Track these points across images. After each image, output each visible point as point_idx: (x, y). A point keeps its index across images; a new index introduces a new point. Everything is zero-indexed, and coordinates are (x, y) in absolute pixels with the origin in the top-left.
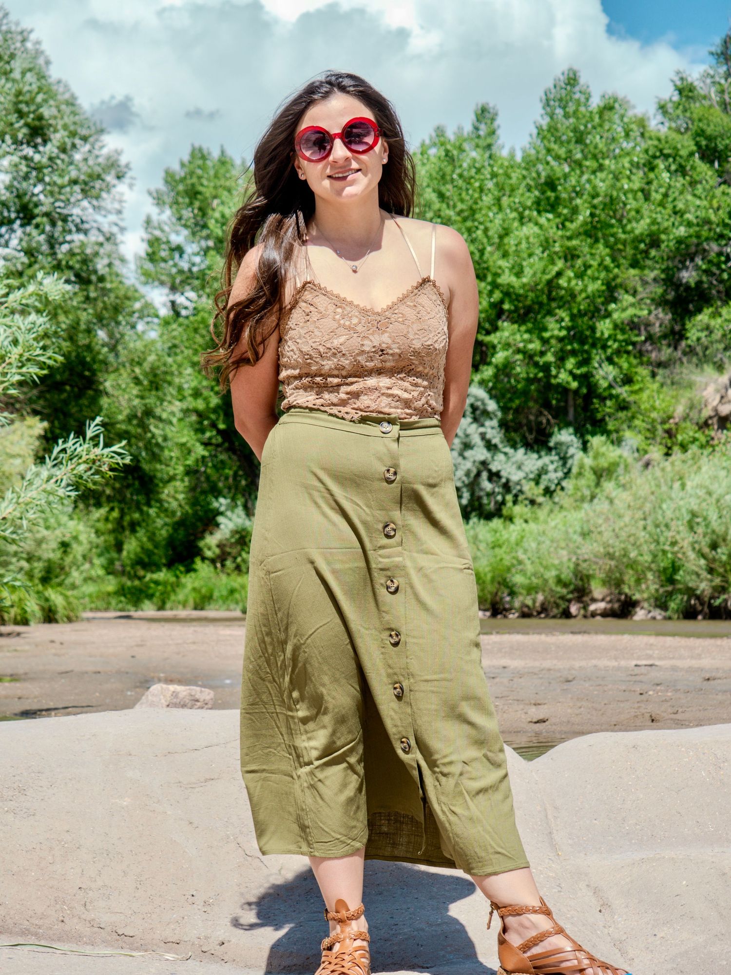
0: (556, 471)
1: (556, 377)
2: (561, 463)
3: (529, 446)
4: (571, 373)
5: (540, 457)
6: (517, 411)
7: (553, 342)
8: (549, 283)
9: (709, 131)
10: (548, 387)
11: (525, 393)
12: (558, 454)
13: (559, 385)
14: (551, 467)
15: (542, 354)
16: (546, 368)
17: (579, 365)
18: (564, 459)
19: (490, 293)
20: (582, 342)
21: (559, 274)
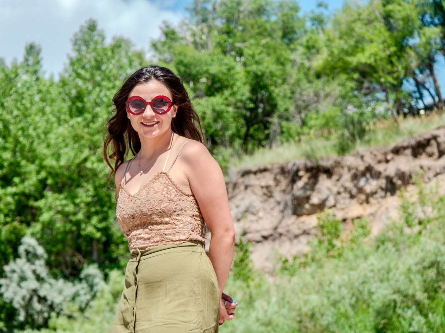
0: (86, 294)
1: (84, 230)
2: (88, 289)
3: (66, 278)
4: (95, 227)
5: (74, 285)
6: (58, 254)
7: (82, 205)
8: (79, 165)
9: (186, 61)
10: (79, 236)
11: (63, 241)
12: (87, 282)
13: (87, 236)
14: (82, 292)
15: (75, 214)
16: (77, 224)
17: (101, 221)
18: (91, 287)
19: (38, 172)
20: (102, 206)
21: (85, 160)
